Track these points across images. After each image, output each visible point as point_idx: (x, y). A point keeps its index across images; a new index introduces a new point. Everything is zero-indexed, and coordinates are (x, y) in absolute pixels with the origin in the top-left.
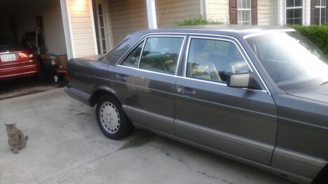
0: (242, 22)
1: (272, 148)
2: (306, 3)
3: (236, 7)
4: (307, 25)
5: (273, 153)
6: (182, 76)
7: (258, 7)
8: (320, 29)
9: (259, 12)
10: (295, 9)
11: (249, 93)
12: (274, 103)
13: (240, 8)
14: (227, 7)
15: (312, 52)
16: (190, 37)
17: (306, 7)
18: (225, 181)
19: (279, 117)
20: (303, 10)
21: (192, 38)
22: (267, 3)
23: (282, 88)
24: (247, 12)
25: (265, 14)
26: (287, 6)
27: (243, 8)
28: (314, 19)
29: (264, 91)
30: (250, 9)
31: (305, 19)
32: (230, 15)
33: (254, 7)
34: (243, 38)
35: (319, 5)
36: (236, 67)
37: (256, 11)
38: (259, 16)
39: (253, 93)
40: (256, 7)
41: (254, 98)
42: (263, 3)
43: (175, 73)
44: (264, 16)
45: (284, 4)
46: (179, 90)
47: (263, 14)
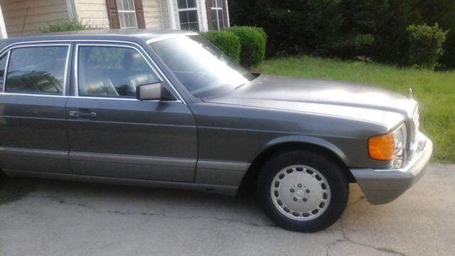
0: (125, 28)
1: (194, 161)
2: (200, 3)
3: (116, 8)
4: (205, 31)
5: (196, 167)
6: (74, 95)
7: (144, 9)
8: (220, 35)
9: (145, 15)
10: (189, 11)
11: (162, 106)
12: (190, 112)
13: (121, 9)
14: (104, 8)
15: (219, 57)
16: (77, 45)
17: (200, 8)
18: (144, 214)
19: (199, 127)
20: (198, 12)
21: (79, 47)
22: (155, 3)
23: (197, 96)
24: (131, 14)
25: (154, 17)
26: (179, 8)
27: (125, 9)
28: (212, 24)
29: (178, 101)
30: (134, 11)
31: (202, 23)
32: (109, 18)
33: (139, 9)
34: (146, 44)
35: (215, 6)
36: (136, 82)
37: (143, 14)
38: (146, 20)
39: (166, 105)
40: (142, 9)
41: (168, 110)
42: (148, 4)
43: (62, 92)
44: (152, 20)
45: (174, 5)
46: (72, 113)
47: (150, 17)
